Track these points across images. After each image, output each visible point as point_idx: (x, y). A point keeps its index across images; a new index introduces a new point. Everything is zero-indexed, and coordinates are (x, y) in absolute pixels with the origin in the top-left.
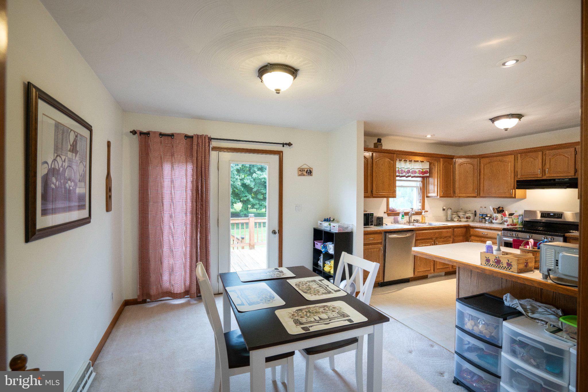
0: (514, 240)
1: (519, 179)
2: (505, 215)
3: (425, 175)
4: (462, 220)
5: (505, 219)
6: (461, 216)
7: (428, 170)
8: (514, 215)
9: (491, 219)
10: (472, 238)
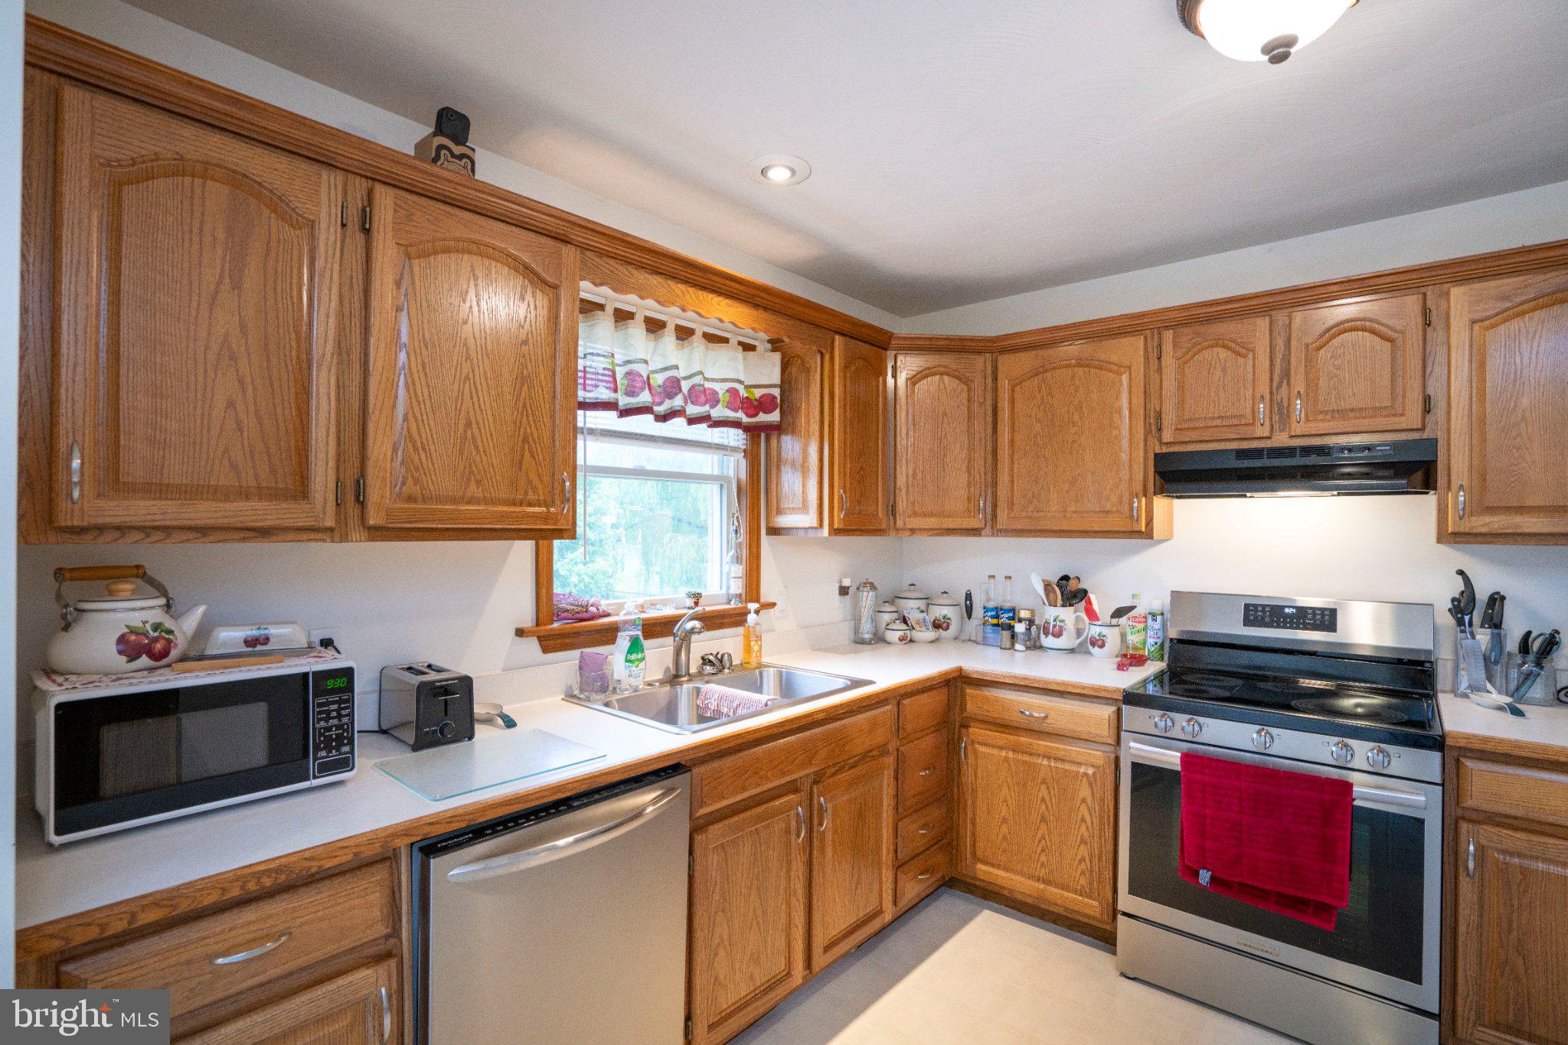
0: (1187, 758)
1: (1165, 450)
2: (1091, 614)
3: (763, 418)
4: (916, 635)
5: (1095, 631)
6: (914, 616)
7: (776, 392)
8: (1131, 614)
9: (1033, 629)
10: (976, 732)
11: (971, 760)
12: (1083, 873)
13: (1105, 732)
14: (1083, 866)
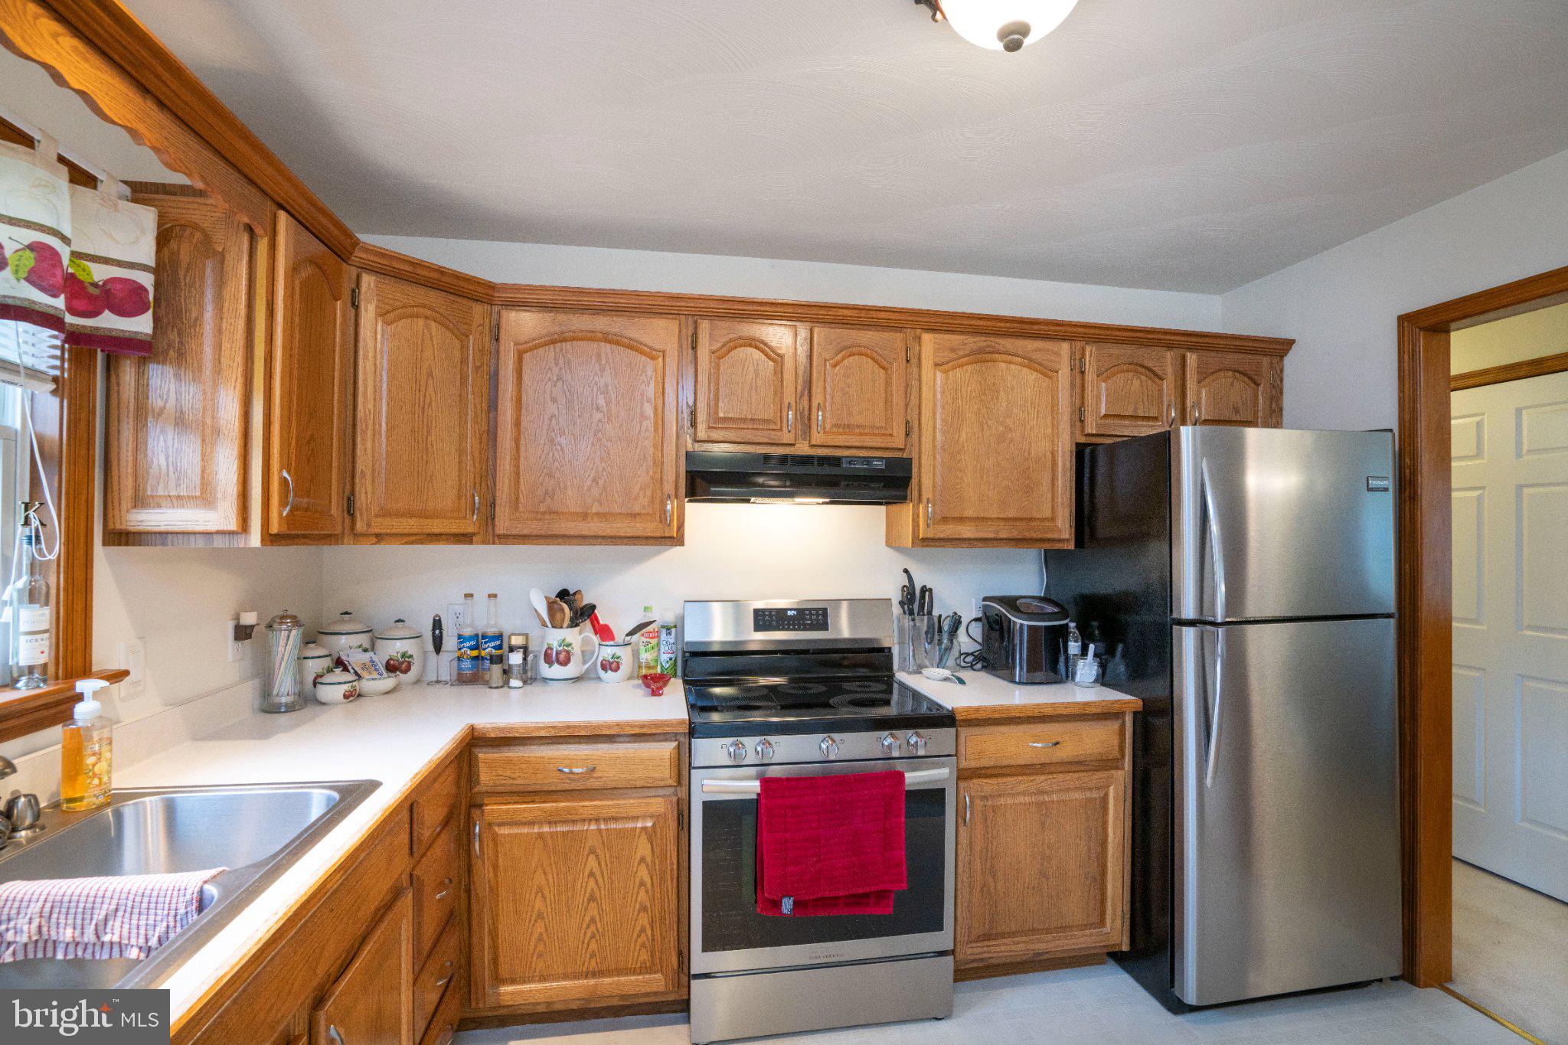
0: (766, 783)
1: (697, 448)
2: (604, 633)
3: (109, 321)
4: (368, 685)
5: (607, 652)
6: (356, 659)
7: (147, 280)
8: (650, 628)
9: (530, 658)
10: (494, 809)
11: (489, 851)
12: (643, 945)
13: (665, 773)
14: (643, 938)
